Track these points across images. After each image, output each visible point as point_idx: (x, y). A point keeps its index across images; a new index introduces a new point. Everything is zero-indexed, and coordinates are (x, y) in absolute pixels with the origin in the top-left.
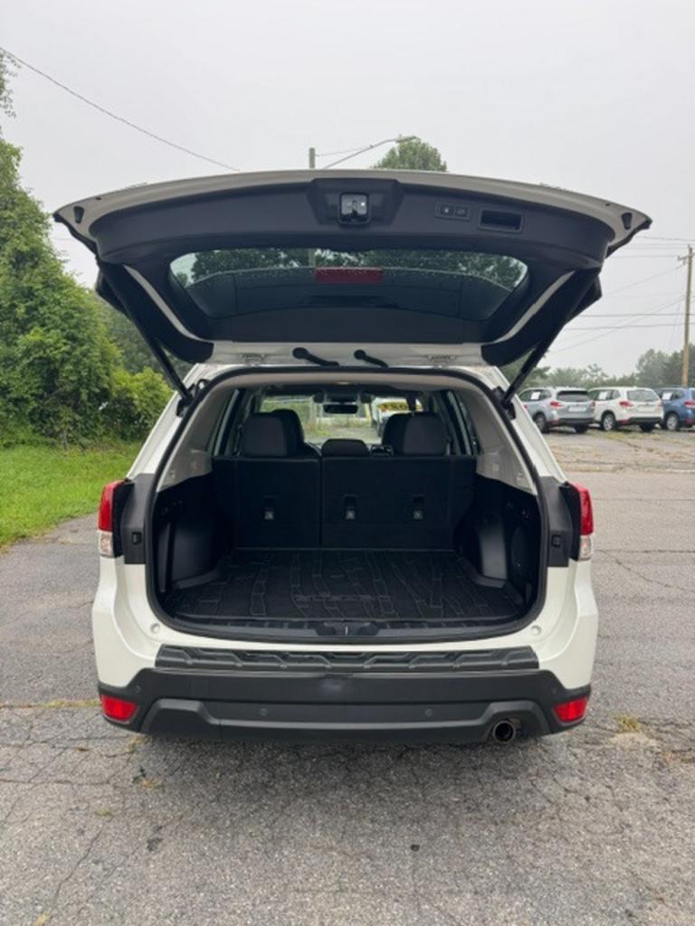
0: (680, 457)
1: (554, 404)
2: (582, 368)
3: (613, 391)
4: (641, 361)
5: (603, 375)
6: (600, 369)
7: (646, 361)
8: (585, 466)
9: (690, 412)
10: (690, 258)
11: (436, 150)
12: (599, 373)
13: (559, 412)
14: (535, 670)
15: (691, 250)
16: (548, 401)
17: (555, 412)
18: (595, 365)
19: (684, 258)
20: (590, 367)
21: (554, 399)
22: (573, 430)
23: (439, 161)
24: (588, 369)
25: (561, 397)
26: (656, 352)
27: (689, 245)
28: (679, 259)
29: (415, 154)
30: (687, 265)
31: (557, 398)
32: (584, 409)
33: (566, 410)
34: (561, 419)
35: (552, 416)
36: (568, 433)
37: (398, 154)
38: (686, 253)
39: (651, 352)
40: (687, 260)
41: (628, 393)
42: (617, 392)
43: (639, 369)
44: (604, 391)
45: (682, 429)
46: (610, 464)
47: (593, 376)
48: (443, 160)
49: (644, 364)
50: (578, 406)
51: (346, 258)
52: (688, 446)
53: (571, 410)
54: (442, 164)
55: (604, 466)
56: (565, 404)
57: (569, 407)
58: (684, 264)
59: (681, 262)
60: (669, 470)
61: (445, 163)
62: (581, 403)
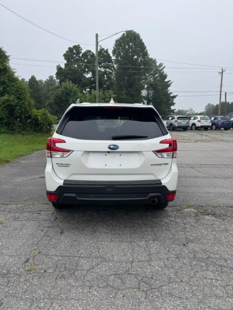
0: (215, 138)
1: (176, 121)
2: (187, 110)
3: (195, 117)
4: (206, 107)
5: (194, 112)
6: (193, 110)
8: (185, 141)
9: (220, 124)
10: (222, 72)
11: (139, 34)
12: (192, 111)
13: (178, 124)
14: (160, 185)
15: (223, 70)
16: (174, 120)
17: (176, 124)
18: (191, 109)
19: (220, 73)
20: (189, 109)
21: (176, 119)
22: (182, 130)
23: (140, 38)
24: (189, 110)
25: (179, 119)
26: (211, 104)
27: (222, 68)
28: (219, 73)
29: (131, 35)
30: (221, 75)
32: (186, 123)
33: (180, 123)
34: (178, 126)
35: (175, 125)
36: (181, 131)
37: (126, 35)
38: (221, 71)
39: (209, 104)
40: (221, 73)
41: (200, 117)
42: (197, 117)
43: (205, 110)
44: (193, 117)
45: (217, 129)
46: (193, 140)
47: (190, 112)
48: (141, 37)
49: (207, 108)
50: (184, 122)
51: (108, 71)
52: (219, 135)
53: (182, 123)
54: (141, 39)
55: (191, 141)
56: (179, 121)
57: (181, 122)
58: (220, 74)
59: (219, 74)
60: (211, 142)
61: (142, 39)
62: (185, 121)
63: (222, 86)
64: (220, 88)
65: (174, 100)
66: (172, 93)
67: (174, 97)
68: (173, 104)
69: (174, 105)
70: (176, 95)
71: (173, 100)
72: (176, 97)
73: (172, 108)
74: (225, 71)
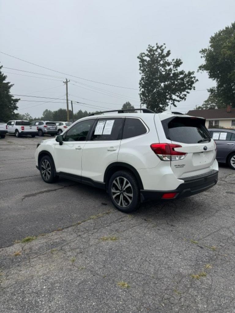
1: (45, 127)
2: (23, 114)
5: (30, 117)
6: (29, 115)
7: (45, 113)
10: (67, 82)
12: (29, 116)
13: (47, 129)
15: (67, 80)
16: (43, 125)
17: (46, 129)
18: (27, 113)
19: (65, 82)
20: (26, 114)
21: (45, 125)
22: (50, 135)
24: (25, 115)
25: (47, 124)
27: (66, 79)
28: (64, 82)
30: (66, 85)
31: (46, 125)
32: (55, 128)
33: (49, 129)
34: (48, 132)
35: (45, 130)
38: (65, 81)
39: (47, 110)
40: (66, 83)
41: (66, 124)
42: (62, 123)
43: (43, 115)
47: (27, 117)
50: (52, 127)
53: (51, 128)
56: (49, 126)
57: (50, 127)
58: (65, 84)
62: (54, 127)
63: (68, 95)
64: (66, 96)
65: (17, 104)
66: (13, 97)
67: (17, 100)
68: (16, 108)
69: (17, 110)
70: (18, 99)
71: (15, 104)
72: (19, 101)
74: (69, 81)
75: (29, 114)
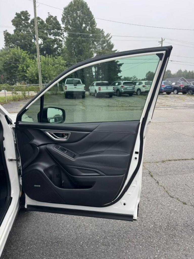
0: (162, 104)
1: (122, 87)
2: (131, 77)
3: (140, 82)
4: (147, 74)
5: (137, 79)
8: (131, 108)
9: (163, 88)
10: (162, 41)
11: (86, 3)
12: (136, 78)
13: (124, 89)
15: (162, 39)
16: (121, 86)
17: (122, 89)
18: (135, 76)
19: (160, 42)
20: (133, 76)
21: (122, 85)
22: (128, 95)
23: (87, 6)
24: (133, 77)
25: (125, 84)
26: (151, 72)
27: (162, 38)
28: (159, 42)
29: (78, 3)
31: (123, 85)
32: (132, 88)
33: (126, 89)
34: (124, 92)
35: (122, 90)
37: (73, 3)
38: (161, 40)
40: (161, 42)
41: (145, 83)
42: (142, 82)
43: (146, 77)
45: (161, 94)
48: (88, 6)
49: (148, 75)
50: (130, 87)
52: (163, 99)
53: (128, 88)
54: (88, 8)
56: (125, 86)
57: (127, 87)
58: (160, 43)
59: (159, 43)
60: (159, 108)
61: (89, 7)
62: (131, 86)
65: (121, 68)
66: (119, 62)
67: (121, 65)
68: (120, 71)
69: (120, 73)
70: (122, 63)
71: (119, 68)
72: (123, 65)
73: (119, 75)
74: (164, 40)
75: (136, 76)
